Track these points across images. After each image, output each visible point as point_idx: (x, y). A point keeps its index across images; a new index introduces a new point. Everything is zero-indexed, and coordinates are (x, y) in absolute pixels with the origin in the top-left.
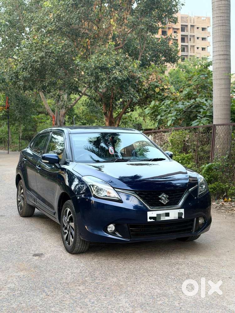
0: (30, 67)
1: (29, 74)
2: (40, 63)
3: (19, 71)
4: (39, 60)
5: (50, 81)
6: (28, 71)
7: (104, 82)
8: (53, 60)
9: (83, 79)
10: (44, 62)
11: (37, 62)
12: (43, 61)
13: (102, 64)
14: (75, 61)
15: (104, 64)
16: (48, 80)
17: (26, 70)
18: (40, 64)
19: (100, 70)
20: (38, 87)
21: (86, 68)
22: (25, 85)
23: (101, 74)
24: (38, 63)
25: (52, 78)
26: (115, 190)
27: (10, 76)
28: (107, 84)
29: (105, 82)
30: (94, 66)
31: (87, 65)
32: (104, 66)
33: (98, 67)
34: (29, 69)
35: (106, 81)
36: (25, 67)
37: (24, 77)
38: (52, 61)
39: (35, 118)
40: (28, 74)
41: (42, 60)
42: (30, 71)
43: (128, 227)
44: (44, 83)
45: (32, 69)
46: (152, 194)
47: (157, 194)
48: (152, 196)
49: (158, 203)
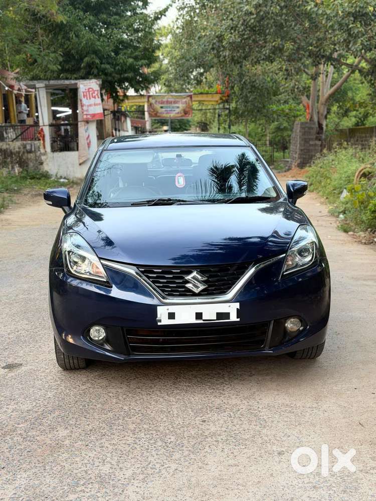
0: (242, 24)
1: (239, 37)
2: (255, 16)
3: (224, 33)
4: (253, 10)
5: (274, 46)
6: (238, 32)
7: (359, 41)
8: (276, 8)
9: (331, 38)
10: (262, 13)
11: (251, 13)
12: (260, 11)
13: (356, 7)
14: (306, 7)
15: (360, 7)
16: (271, 44)
17: (235, 31)
18: (255, 18)
19: (352, 19)
20: (255, 58)
21: (325, 17)
22: (232, 56)
23: (355, 25)
24: (252, 17)
25: (276, 40)
26: (101, 263)
27: (210, 43)
28: (366, 44)
29: (362, 41)
30: (342, 12)
31: (328, 12)
32: (359, 11)
33: (349, 13)
34: (240, 27)
35: (362, 39)
36: (234, 25)
37: (230, 43)
38: (274, 11)
39: (284, 109)
40: (237, 37)
41: (258, 11)
42: (242, 31)
43: (124, 334)
44: (263, 50)
45: (245, 27)
46: (171, 273)
47: (182, 272)
48: (171, 276)
49: (183, 290)
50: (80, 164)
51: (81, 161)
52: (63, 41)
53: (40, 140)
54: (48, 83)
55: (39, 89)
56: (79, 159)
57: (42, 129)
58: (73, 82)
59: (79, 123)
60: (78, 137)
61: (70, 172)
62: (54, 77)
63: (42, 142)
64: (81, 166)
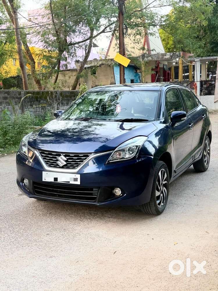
26: (28, 147)
43: (32, 184)
46: (52, 155)
47: (56, 155)
48: (52, 156)
49: (56, 164)
50: (215, 102)
51: (215, 101)
52: (214, 36)
53: (194, 89)
54: (201, 59)
55: (197, 62)
56: (214, 100)
57: (196, 83)
58: (215, 57)
59: (216, 80)
60: (215, 88)
61: (209, 106)
62: (208, 55)
63: (195, 90)
64: (216, 103)
